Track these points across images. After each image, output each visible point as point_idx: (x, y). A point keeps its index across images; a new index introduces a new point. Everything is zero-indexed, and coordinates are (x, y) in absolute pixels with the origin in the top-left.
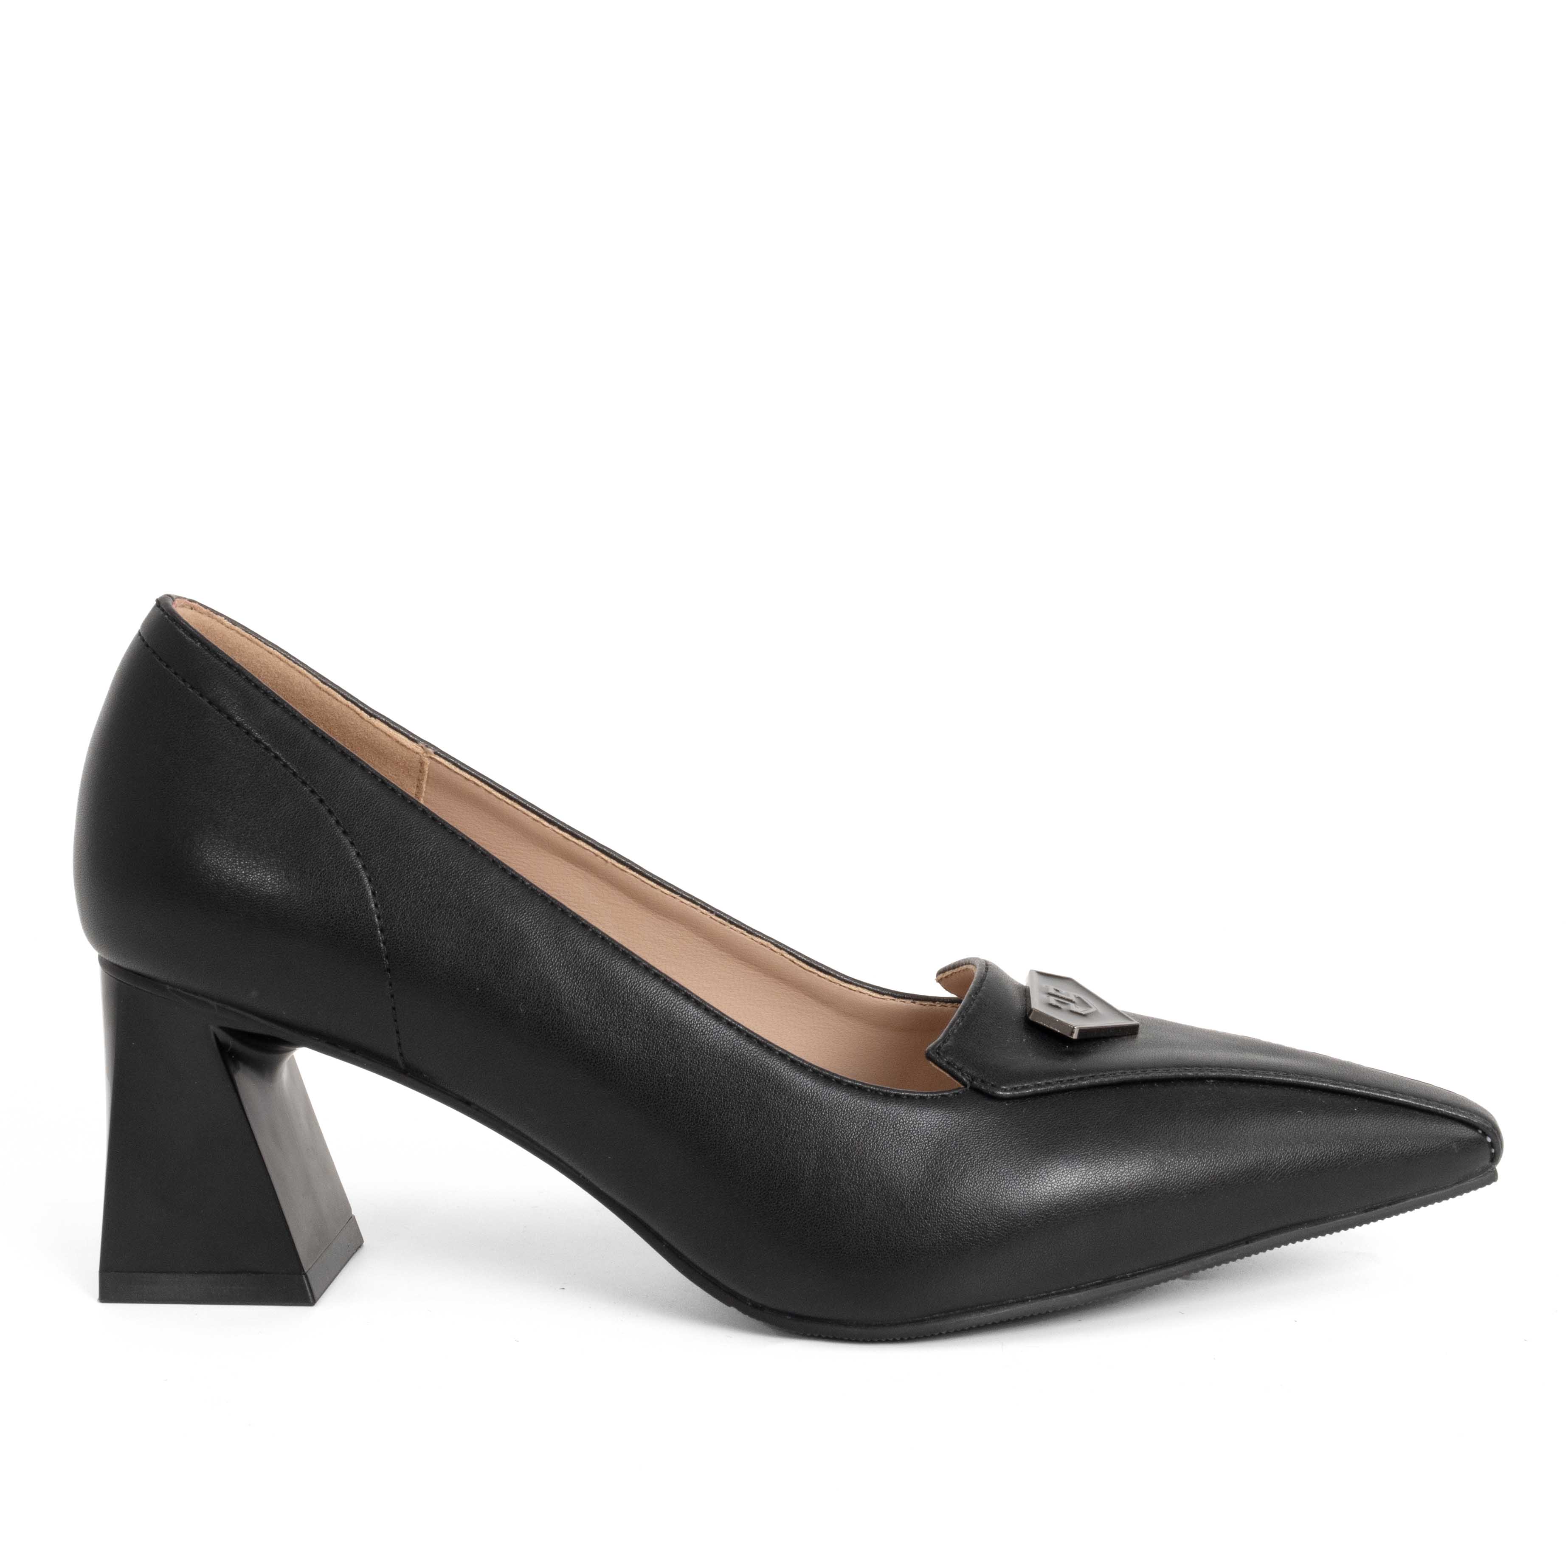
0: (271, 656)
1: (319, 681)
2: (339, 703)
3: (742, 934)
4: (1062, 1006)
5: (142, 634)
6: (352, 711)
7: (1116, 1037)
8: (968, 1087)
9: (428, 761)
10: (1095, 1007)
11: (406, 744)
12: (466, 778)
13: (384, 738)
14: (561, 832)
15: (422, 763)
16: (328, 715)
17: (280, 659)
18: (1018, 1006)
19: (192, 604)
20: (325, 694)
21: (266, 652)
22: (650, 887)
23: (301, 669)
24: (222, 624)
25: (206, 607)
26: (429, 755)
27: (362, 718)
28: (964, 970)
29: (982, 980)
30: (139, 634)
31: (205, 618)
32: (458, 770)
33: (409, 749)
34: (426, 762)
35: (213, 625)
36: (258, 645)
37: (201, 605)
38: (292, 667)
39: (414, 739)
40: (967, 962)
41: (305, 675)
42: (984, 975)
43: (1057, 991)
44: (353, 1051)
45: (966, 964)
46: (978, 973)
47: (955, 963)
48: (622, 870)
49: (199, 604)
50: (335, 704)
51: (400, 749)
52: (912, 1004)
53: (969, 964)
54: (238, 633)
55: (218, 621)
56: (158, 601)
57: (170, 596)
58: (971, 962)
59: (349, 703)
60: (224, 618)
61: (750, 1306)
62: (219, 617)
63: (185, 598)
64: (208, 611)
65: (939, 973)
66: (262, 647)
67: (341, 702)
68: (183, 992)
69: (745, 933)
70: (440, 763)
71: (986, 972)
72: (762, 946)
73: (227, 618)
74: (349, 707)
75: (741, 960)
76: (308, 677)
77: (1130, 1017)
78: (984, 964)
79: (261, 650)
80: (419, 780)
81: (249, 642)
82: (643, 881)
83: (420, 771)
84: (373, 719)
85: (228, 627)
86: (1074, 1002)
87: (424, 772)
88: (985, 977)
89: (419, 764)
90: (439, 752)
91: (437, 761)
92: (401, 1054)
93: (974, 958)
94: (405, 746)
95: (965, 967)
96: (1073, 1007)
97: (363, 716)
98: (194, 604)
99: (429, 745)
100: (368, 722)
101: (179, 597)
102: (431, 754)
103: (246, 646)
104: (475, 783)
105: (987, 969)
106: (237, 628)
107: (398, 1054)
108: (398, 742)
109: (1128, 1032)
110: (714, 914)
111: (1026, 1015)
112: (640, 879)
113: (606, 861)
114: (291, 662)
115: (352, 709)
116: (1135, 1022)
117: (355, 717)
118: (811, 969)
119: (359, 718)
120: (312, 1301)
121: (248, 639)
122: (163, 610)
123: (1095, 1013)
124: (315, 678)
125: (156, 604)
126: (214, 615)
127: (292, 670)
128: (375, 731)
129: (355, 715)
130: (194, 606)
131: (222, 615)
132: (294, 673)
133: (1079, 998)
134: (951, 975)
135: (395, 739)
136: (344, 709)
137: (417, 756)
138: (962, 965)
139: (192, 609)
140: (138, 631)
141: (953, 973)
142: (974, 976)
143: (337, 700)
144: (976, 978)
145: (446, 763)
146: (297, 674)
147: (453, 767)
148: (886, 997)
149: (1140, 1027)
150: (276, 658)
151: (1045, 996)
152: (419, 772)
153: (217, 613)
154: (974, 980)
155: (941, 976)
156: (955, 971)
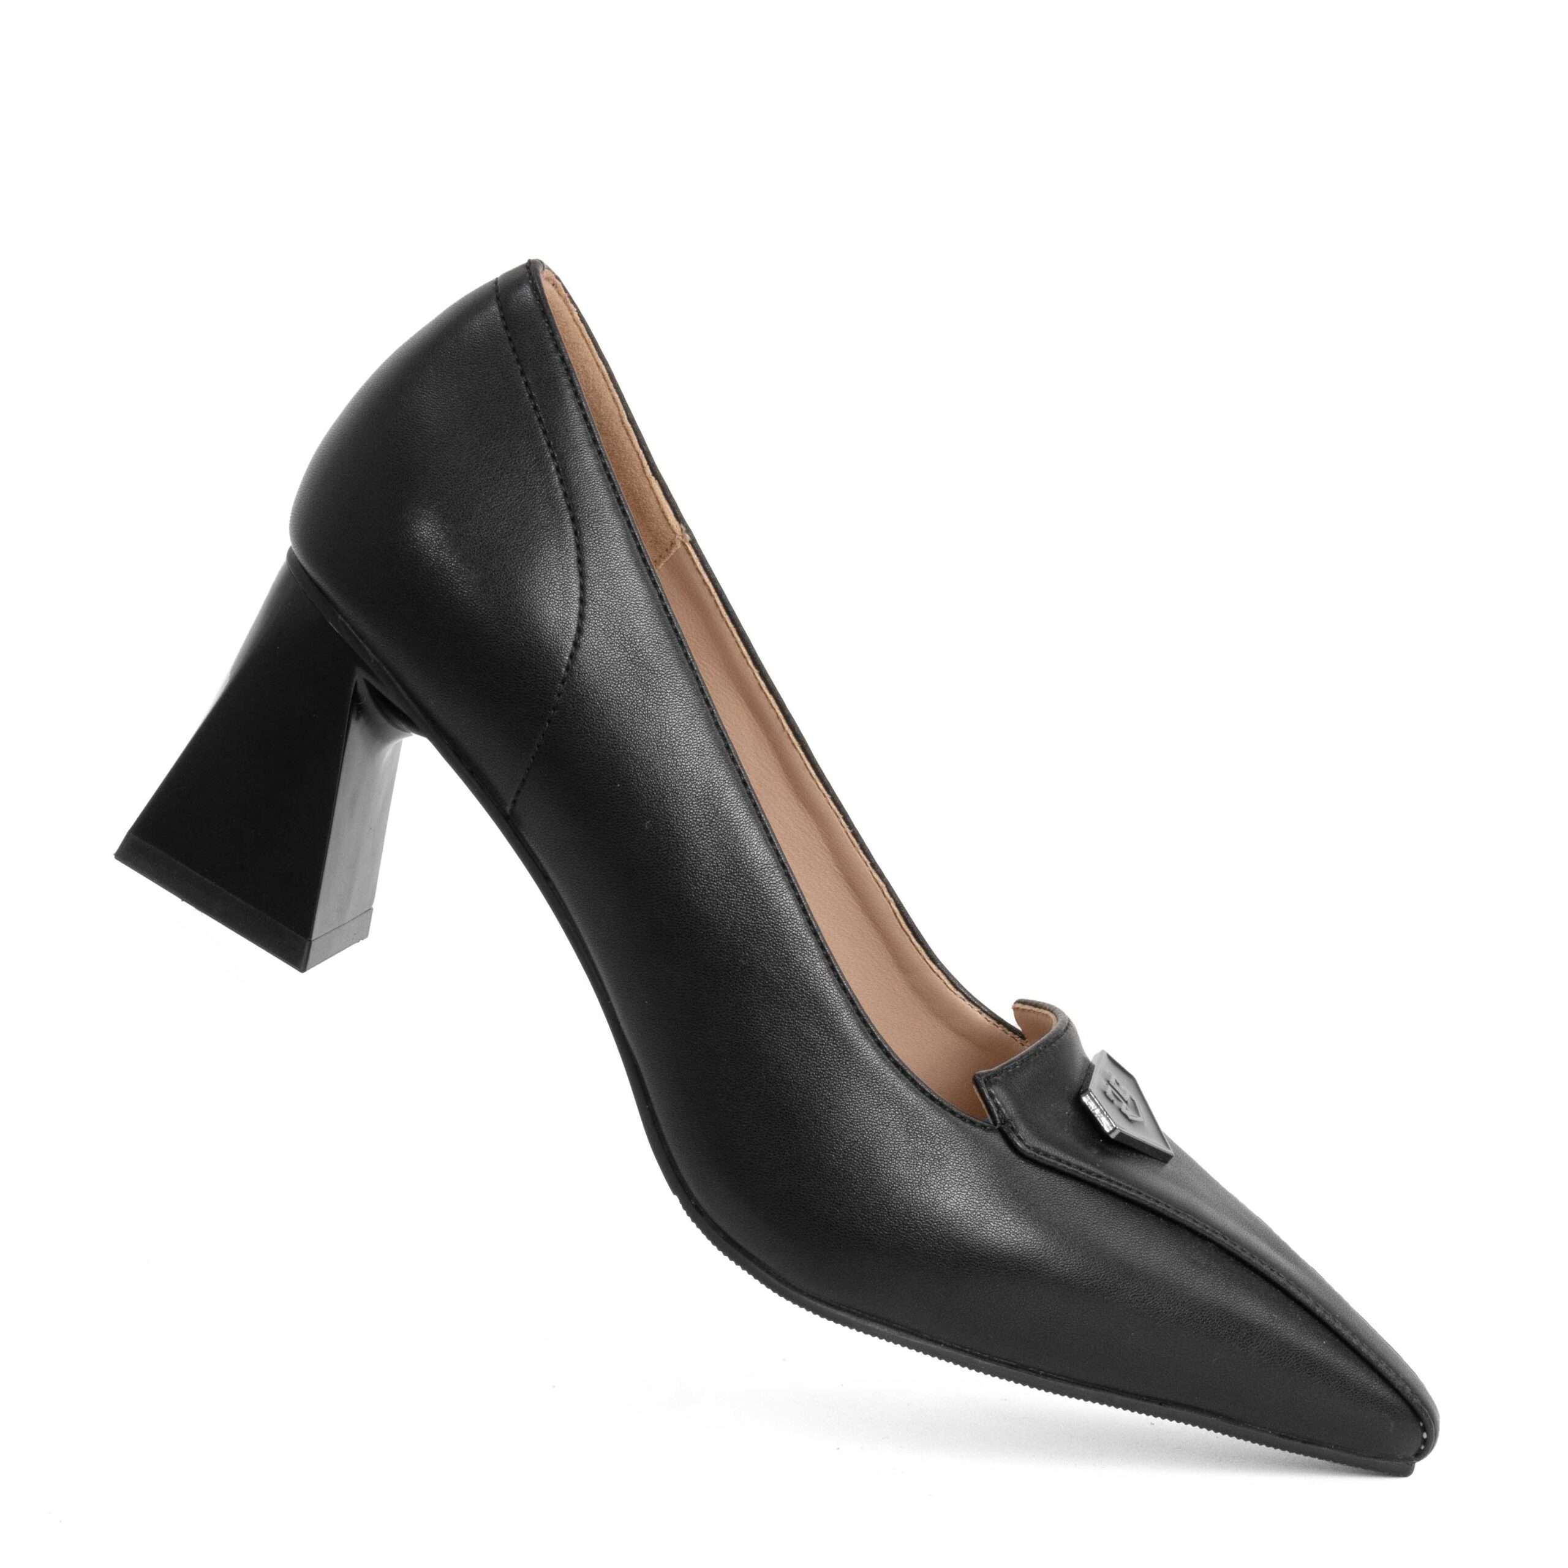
0: (597, 369)
1: (626, 417)
2: (631, 447)
3: (866, 863)
4: (1116, 1102)
5: (499, 283)
6: (638, 460)
7: (1148, 1156)
8: (997, 1127)
9: (679, 545)
10: (1143, 1117)
11: (669, 518)
12: (704, 580)
13: (653, 501)
14: (759, 678)
15: (673, 544)
16: (615, 451)
17: (603, 375)
18: (1077, 1078)
19: (556, 281)
20: (624, 431)
21: (595, 363)
22: (809, 774)
23: (617, 396)
24: (572, 314)
25: (566, 291)
26: (683, 540)
27: (644, 472)
28: (1043, 1014)
29: (1057, 1036)
30: (496, 282)
31: (560, 300)
32: (701, 568)
33: (670, 525)
34: (677, 544)
35: (561, 310)
36: (591, 351)
37: (564, 287)
38: (609, 389)
39: (679, 518)
40: (1051, 1009)
41: (616, 404)
42: (1062, 1033)
43: (1118, 1084)
44: (472, 773)
45: (1049, 1010)
46: (1057, 1028)
47: (1039, 1002)
48: (793, 744)
49: (562, 284)
50: (628, 445)
51: (661, 520)
52: (978, 1013)
53: (1052, 1012)
54: (581, 330)
55: (570, 310)
56: (530, 262)
57: (542, 262)
58: (1054, 1012)
59: (641, 452)
60: (576, 309)
61: (693, 1205)
62: (572, 306)
63: (553, 273)
64: (566, 295)
65: (1019, 1002)
66: (593, 356)
67: (634, 446)
68: (350, 629)
69: (868, 863)
70: (689, 554)
71: (1065, 1031)
72: (876, 884)
73: (578, 311)
74: (638, 455)
75: (849, 884)
76: (618, 407)
77: (1169, 1144)
78: (1067, 1022)
79: (591, 358)
80: (661, 556)
81: (585, 345)
82: (805, 764)
83: (667, 550)
84: (653, 478)
86: (1126, 1102)
87: (670, 553)
88: (1062, 1036)
89: (670, 543)
90: (693, 542)
91: (687, 549)
92: (514, 802)
93: (1059, 1010)
94: (667, 520)
95: (1046, 1012)
96: (1124, 1107)
97: (646, 470)
98: (557, 281)
99: (688, 531)
100: (648, 479)
101: (549, 269)
102: (686, 540)
104: (709, 590)
105: (1067, 1028)
106: (582, 325)
107: (512, 799)
108: (663, 512)
109: (1160, 1157)
110: (852, 831)
111: (1080, 1091)
112: (804, 762)
113: (784, 728)
114: (611, 385)
115: (640, 459)
116: (1170, 1152)
117: (639, 467)
118: (907, 930)
119: (641, 471)
120: (302, 968)
121: (586, 341)
122: (530, 274)
123: (1140, 1123)
124: (624, 412)
125: (527, 263)
126: (569, 302)
127: (609, 393)
128: (648, 490)
129: (640, 466)
130: (556, 284)
131: (575, 306)
132: (608, 396)
133: (1132, 1100)
134: (1029, 1011)
135: (662, 509)
136: (634, 454)
137: (673, 535)
138: (1045, 1009)
139: (553, 285)
140: (495, 278)
141: (1032, 1010)
142: (1051, 1029)
143: (632, 442)
144: (1052, 1032)
145: (695, 557)
146: (610, 399)
147: (698, 564)
148: (958, 993)
149: (1173, 1158)
150: (601, 374)
151: (1105, 1083)
152: (665, 549)
153: (573, 302)
154: (1050, 1033)
155: (1019, 1005)
156: (1036, 1009)
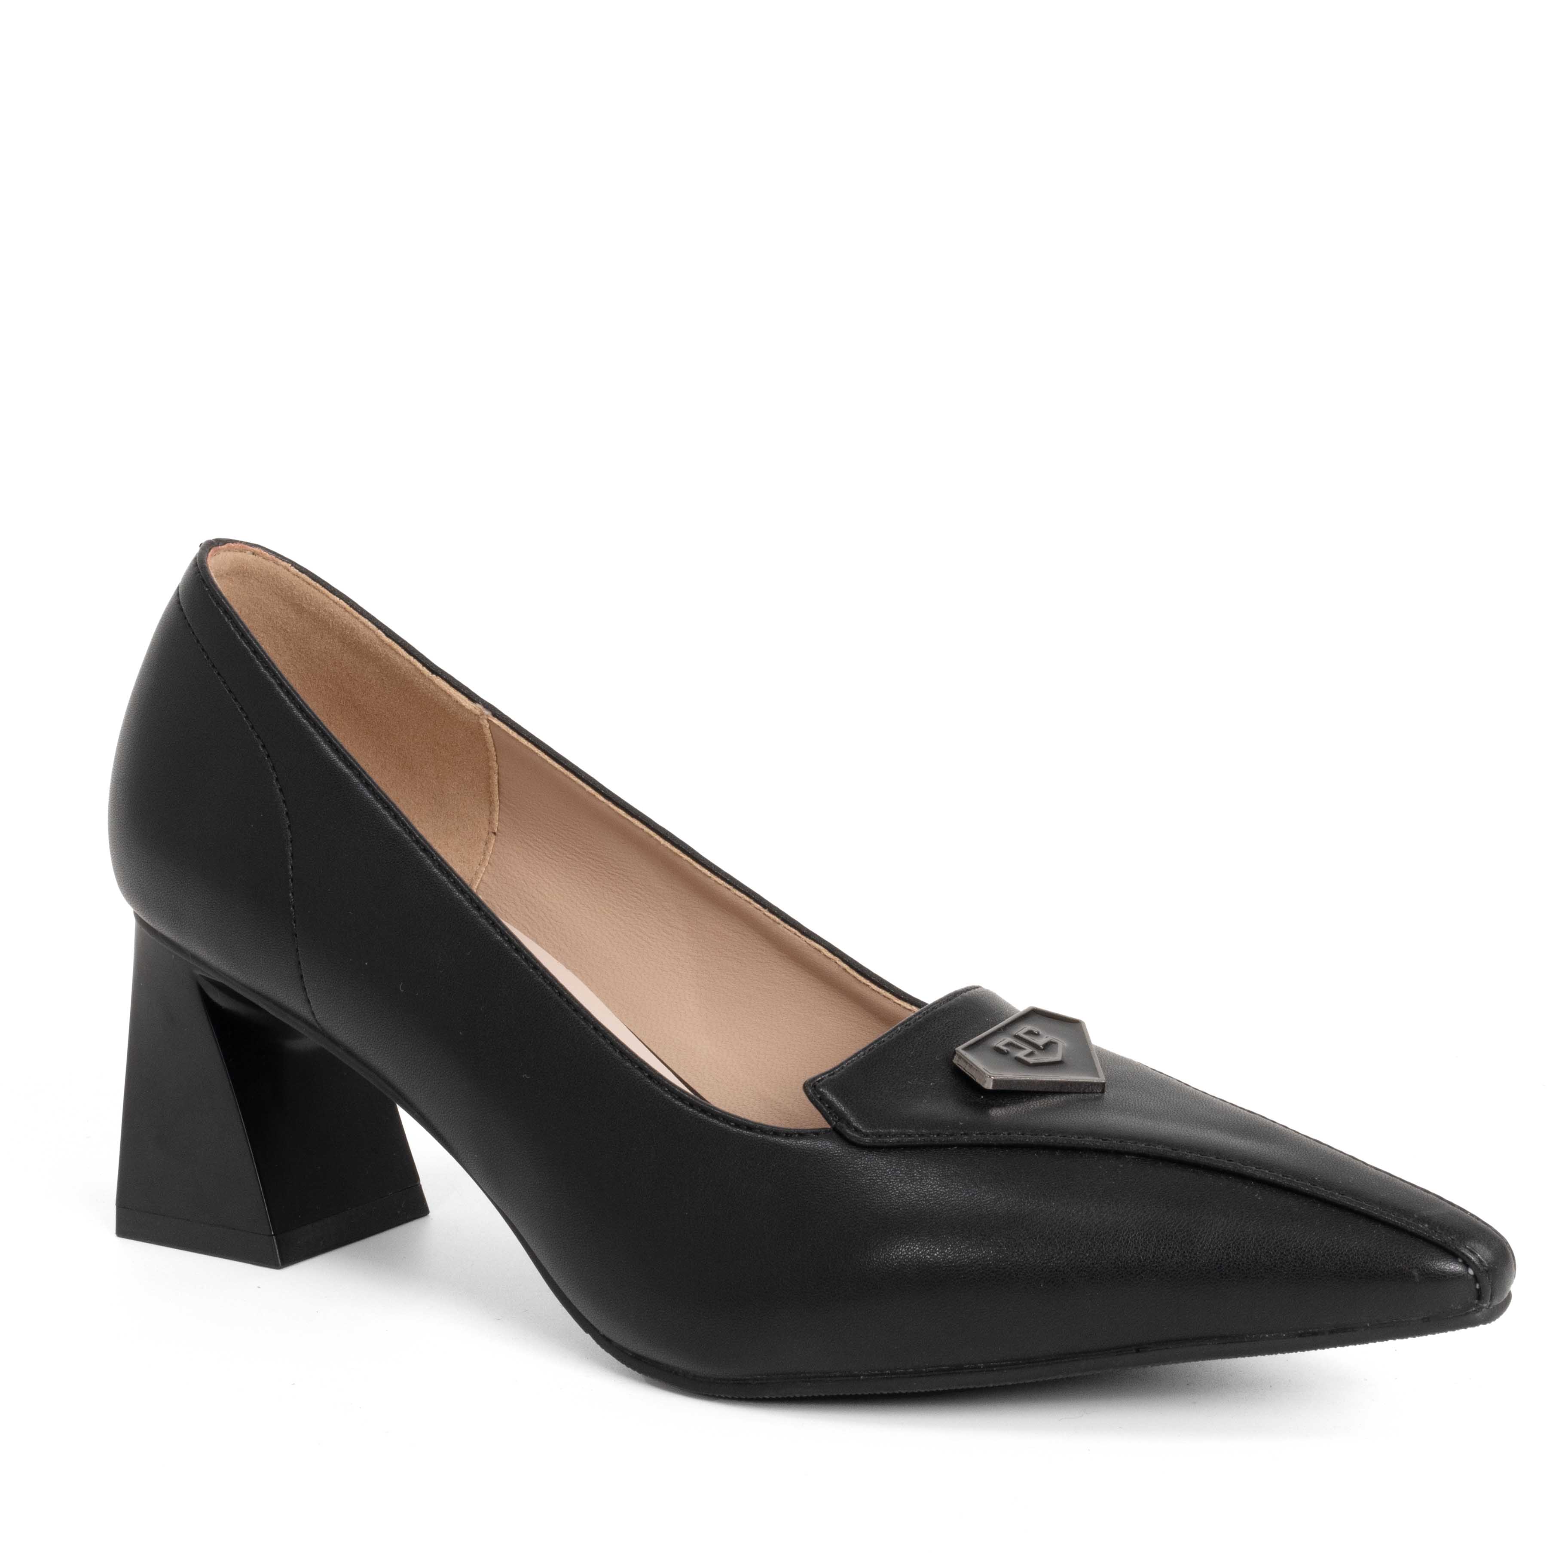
2: (401, 660)
6: (414, 668)
8: (832, 1127)
13: (444, 697)
15: (481, 726)
24: (288, 570)
27: (424, 675)
33: (468, 710)
34: (485, 724)
49: (265, 549)
50: (397, 660)
51: (460, 710)
60: (288, 563)
61: (601, 1338)
64: (274, 556)
67: (404, 658)
70: (497, 726)
73: (294, 564)
79: (327, 600)
85: (294, 575)
90: (496, 713)
91: (494, 724)
94: (464, 706)
98: (256, 548)
100: (430, 680)
103: (312, 595)
108: (458, 702)
119: (421, 676)
121: (315, 588)
126: (278, 559)
128: (435, 689)
129: (417, 672)
130: (255, 551)
131: (286, 560)
135: (455, 700)
136: (407, 665)
137: (476, 717)
143: (400, 655)
146: (361, 626)
153: (282, 558)
